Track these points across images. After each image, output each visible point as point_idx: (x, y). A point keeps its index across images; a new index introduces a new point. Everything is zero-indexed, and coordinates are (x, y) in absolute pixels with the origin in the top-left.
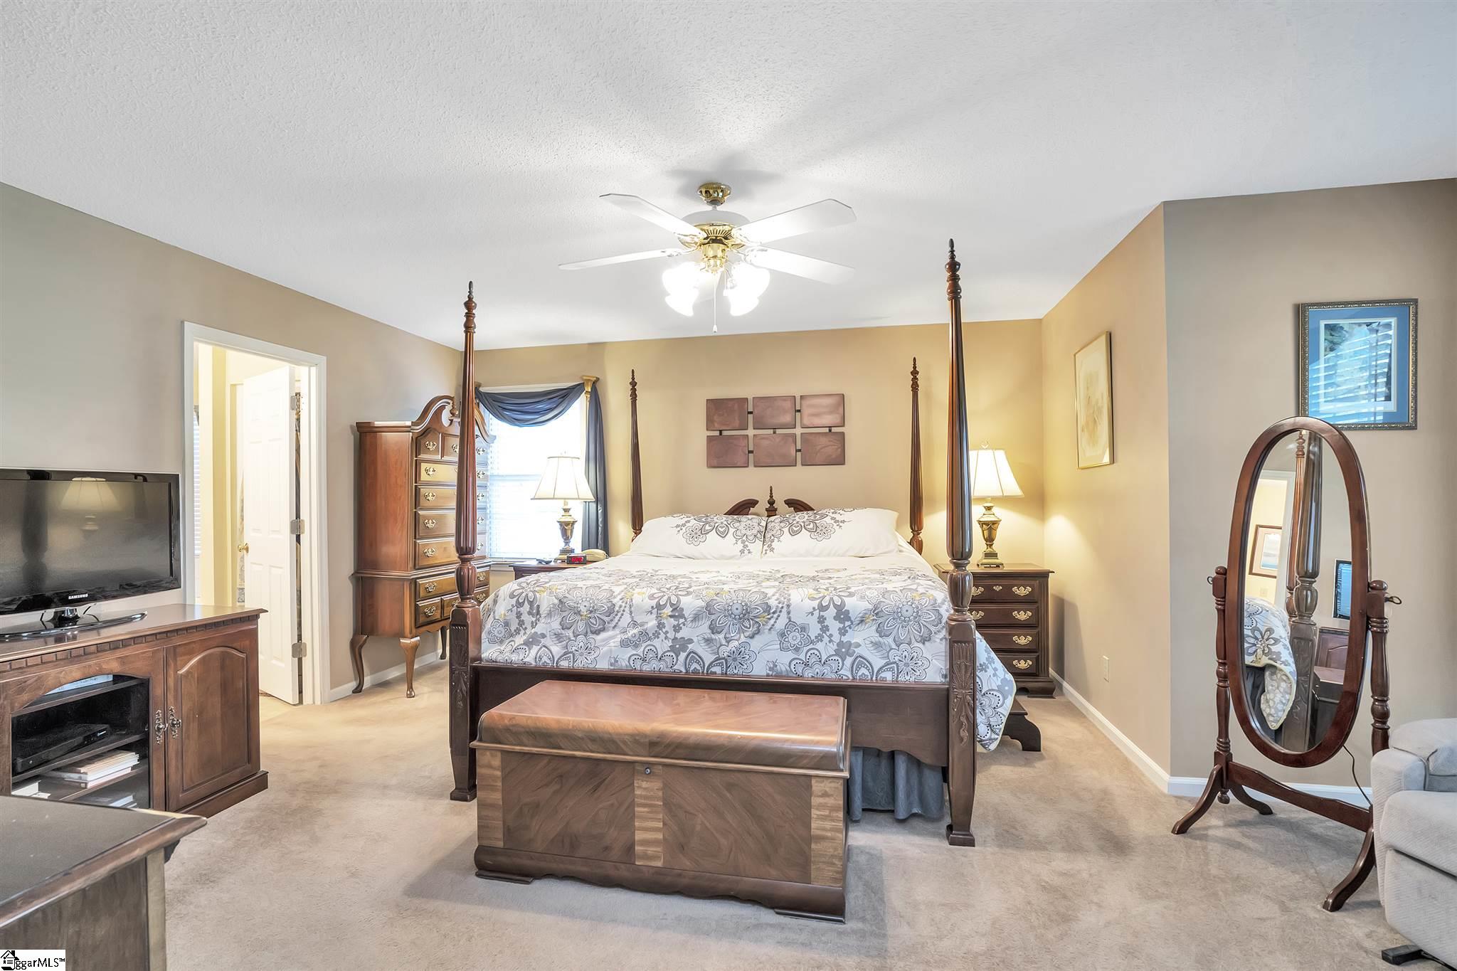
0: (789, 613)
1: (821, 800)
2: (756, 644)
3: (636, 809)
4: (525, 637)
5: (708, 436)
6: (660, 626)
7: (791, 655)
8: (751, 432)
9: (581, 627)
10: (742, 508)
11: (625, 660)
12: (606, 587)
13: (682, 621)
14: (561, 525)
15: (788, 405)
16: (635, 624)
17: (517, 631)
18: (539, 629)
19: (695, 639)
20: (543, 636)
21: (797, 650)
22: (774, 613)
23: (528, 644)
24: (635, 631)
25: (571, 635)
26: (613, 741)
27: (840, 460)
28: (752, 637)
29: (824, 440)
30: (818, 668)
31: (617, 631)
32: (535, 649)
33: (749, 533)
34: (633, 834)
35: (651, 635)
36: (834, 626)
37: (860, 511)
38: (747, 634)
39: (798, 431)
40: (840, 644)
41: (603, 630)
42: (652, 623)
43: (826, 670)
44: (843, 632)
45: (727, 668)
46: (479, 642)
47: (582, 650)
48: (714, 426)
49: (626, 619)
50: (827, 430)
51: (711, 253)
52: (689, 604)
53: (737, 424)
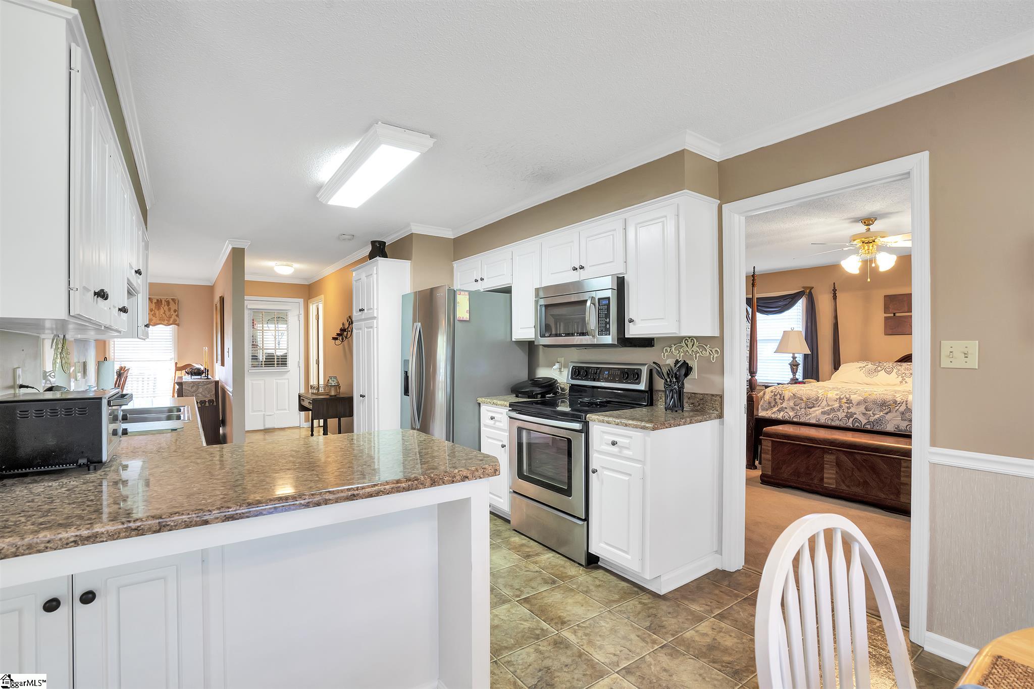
0: (907, 404)
1: (904, 469)
2: (888, 417)
3: (825, 466)
4: (778, 408)
5: (885, 317)
6: (841, 406)
9: (803, 405)
10: (905, 359)
11: (823, 420)
12: (815, 390)
13: (851, 405)
14: (791, 366)
16: (829, 405)
17: (774, 406)
18: (784, 405)
19: (857, 413)
20: (786, 408)
22: (898, 404)
23: (779, 411)
24: (829, 408)
25: (799, 408)
26: (816, 440)
28: (887, 414)
31: (820, 408)
32: (782, 413)
33: (907, 372)
34: (823, 475)
35: (836, 410)
38: (884, 412)
41: (814, 407)
42: (836, 405)
45: (873, 426)
46: (758, 410)
47: (804, 415)
48: (889, 310)
49: (824, 403)
51: (866, 248)
52: (855, 398)
53: (906, 310)
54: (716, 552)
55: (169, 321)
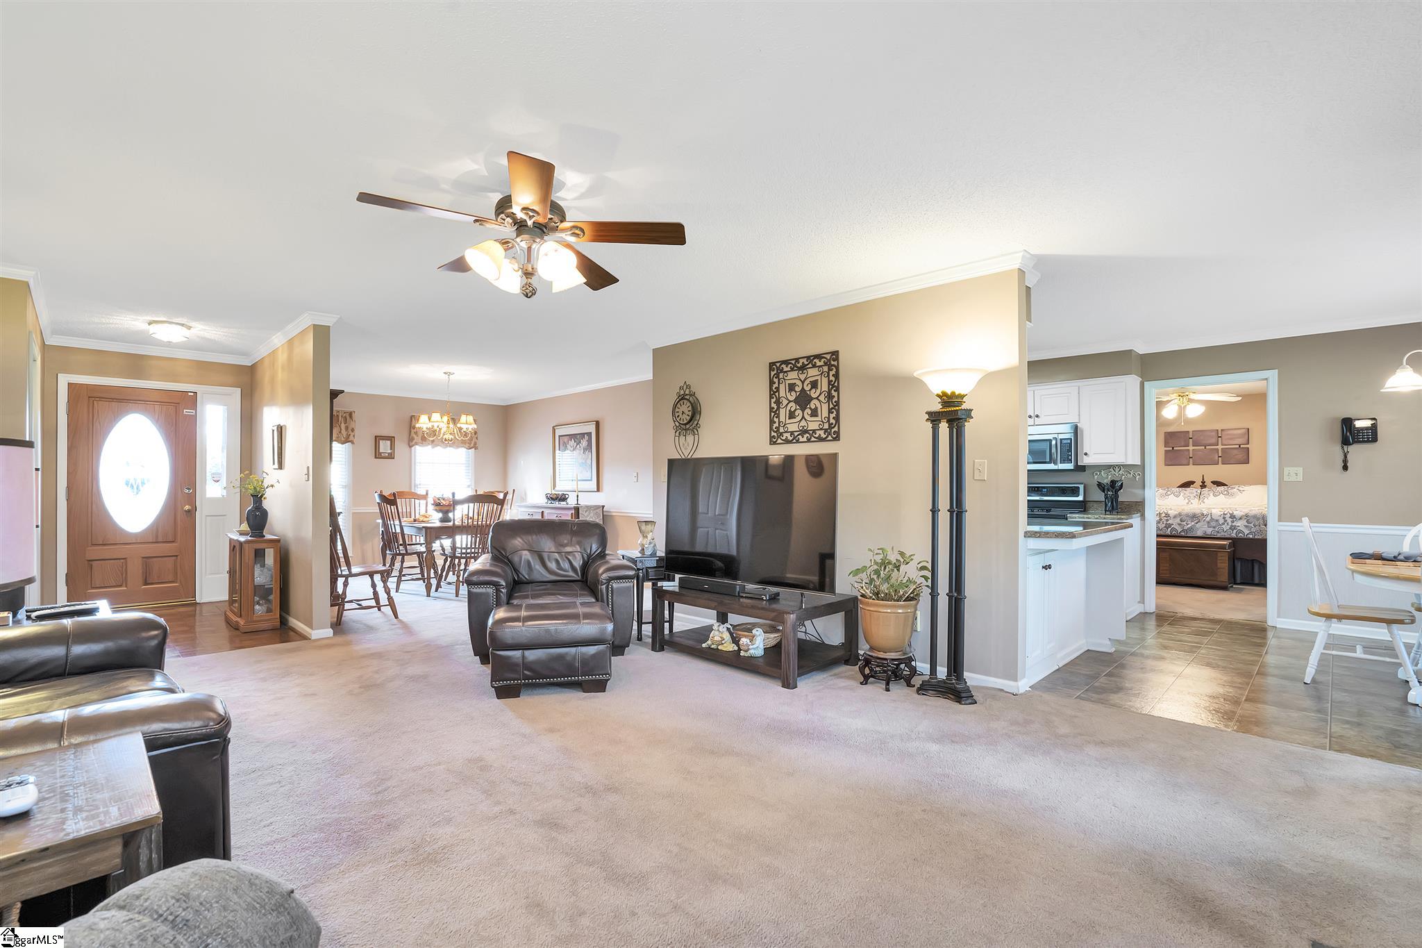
0: (1211, 516)
1: (1220, 558)
2: (1198, 525)
5: (1164, 450)
7: (1212, 529)
8: (1191, 448)
10: (1187, 485)
15: (1214, 434)
21: (1214, 527)
27: (1247, 461)
28: (1197, 523)
29: (1235, 452)
30: (1223, 534)
33: (1191, 495)
36: (1229, 520)
37: (1254, 486)
38: (1195, 522)
39: (1220, 447)
40: (1232, 526)
43: (1226, 534)
44: (1233, 522)
48: (1169, 445)
50: (1238, 446)
51: (1181, 400)
52: (1172, 513)
53: (1183, 444)
54: (1139, 602)
55: (470, 444)
